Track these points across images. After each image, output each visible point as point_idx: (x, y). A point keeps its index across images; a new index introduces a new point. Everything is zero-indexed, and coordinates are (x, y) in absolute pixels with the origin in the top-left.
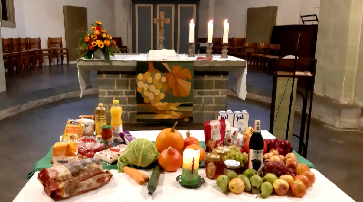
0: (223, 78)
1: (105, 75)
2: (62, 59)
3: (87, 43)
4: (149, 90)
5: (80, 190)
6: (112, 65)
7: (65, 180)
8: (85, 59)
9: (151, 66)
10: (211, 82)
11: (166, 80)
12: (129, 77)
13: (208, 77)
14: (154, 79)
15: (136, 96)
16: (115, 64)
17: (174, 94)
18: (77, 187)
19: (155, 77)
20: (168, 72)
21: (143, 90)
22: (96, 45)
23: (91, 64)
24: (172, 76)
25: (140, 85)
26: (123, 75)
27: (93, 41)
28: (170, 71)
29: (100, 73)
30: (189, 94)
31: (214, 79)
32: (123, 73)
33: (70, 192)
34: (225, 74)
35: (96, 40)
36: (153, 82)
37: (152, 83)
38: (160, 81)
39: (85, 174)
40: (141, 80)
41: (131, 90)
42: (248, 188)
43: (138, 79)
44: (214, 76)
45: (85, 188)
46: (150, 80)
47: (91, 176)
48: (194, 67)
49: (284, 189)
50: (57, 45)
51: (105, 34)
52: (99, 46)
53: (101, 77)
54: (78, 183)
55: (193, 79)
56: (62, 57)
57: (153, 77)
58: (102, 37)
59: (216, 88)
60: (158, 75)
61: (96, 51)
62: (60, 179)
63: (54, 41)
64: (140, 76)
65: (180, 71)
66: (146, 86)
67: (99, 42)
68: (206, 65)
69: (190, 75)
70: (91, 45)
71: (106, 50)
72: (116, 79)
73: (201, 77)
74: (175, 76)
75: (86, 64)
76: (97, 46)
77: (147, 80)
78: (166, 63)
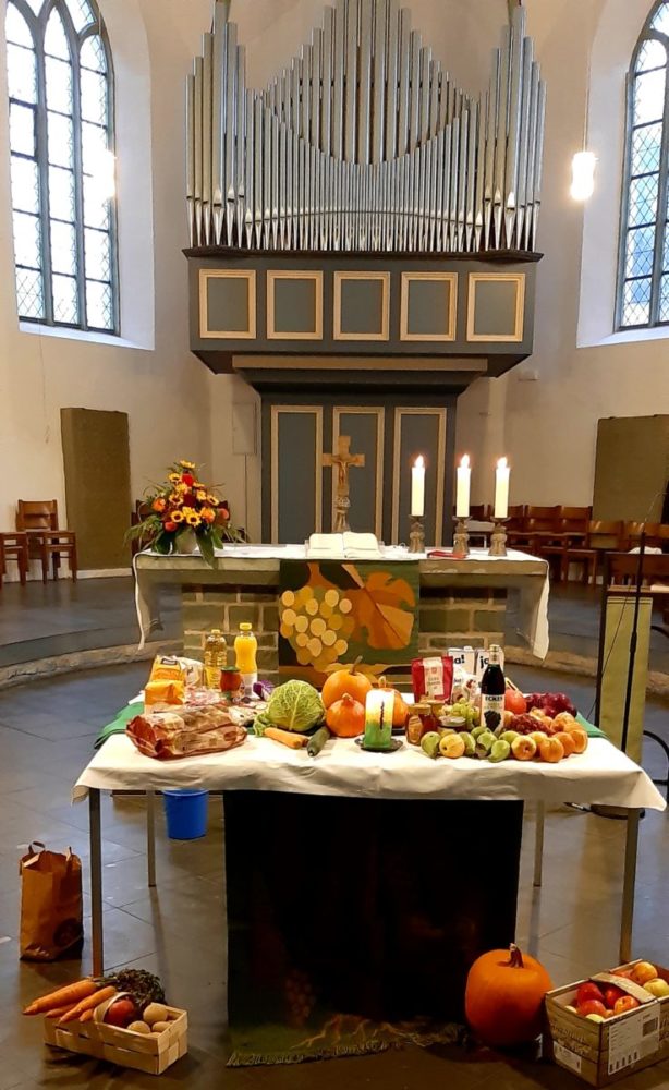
0: (495, 603)
1: (199, 595)
2: (57, 564)
3: (159, 514)
4: (309, 633)
5: (199, 746)
6: (220, 568)
7: (174, 730)
8: (154, 554)
9: (315, 570)
10: (464, 613)
11: (350, 608)
12: (261, 600)
13: (456, 602)
14: (322, 604)
15: (277, 648)
16: (227, 566)
17: (371, 642)
18: (193, 741)
19: (324, 599)
20: (356, 586)
21: (296, 633)
22: (182, 518)
23: (168, 565)
24: (366, 597)
25: (288, 618)
26: (245, 595)
27: (173, 509)
28: (361, 585)
29: (189, 588)
30: (407, 643)
31: (472, 606)
32: (245, 589)
33: (184, 749)
34: (500, 593)
35: (180, 508)
36: (318, 613)
37: (318, 615)
38: (337, 609)
39: (206, 723)
40: (290, 608)
41: (266, 634)
42: (471, 750)
43: (281, 602)
44: (470, 600)
45: (207, 745)
46: (312, 606)
47: (215, 729)
48: (421, 576)
49: (527, 749)
50: (43, 522)
51: (203, 493)
52: (189, 522)
53: (189, 600)
54: (195, 736)
55: (417, 605)
56: (56, 557)
57: (320, 599)
58: (197, 501)
59: (475, 630)
60: (332, 596)
61: (180, 533)
62: (168, 727)
63: (36, 512)
64: (288, 597)
65: (387, 585)
66: (301, 622)
67: (188, 513)
68: (450, 571)
69: (410, 596)
70: (170, 519)
71: (206, 532)
72: (227, 606)
73: (438, 600)
74: (374, 597)
75: (156, 565)
76: (185, 521)
77: (304, 607)
78: (352, 566)
